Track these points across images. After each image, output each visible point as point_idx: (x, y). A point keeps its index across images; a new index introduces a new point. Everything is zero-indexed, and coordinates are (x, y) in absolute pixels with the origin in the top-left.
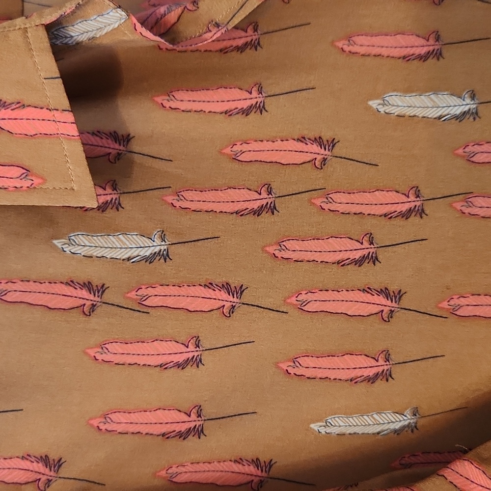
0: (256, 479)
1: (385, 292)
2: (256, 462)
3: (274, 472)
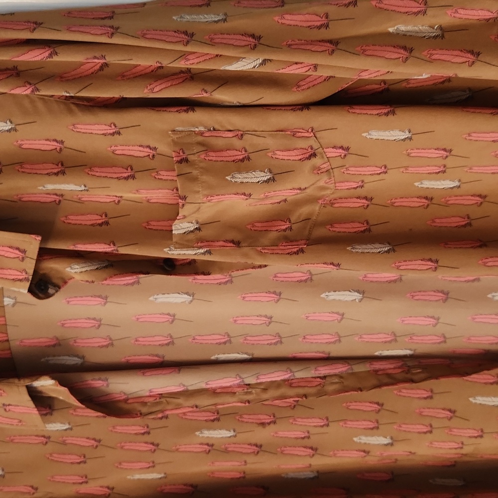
0: (108, 493)
1: (153, 444)
2: (108, 488)
3: (115, 491)
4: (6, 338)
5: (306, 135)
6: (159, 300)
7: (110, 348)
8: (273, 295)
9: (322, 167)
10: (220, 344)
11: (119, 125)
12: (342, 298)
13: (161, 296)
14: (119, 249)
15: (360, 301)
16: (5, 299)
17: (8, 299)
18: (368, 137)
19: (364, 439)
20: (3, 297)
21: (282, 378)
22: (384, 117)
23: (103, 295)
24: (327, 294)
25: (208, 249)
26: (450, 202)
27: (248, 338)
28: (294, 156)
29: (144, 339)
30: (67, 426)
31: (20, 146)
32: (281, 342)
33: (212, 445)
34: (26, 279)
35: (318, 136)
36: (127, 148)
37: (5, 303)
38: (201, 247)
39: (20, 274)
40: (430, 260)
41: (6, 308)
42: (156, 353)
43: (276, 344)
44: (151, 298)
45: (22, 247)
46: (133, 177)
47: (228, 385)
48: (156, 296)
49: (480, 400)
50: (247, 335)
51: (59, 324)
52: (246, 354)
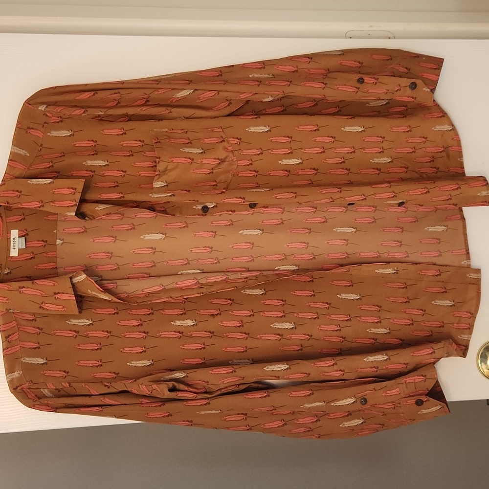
4: (56, 266)
5: (218, 130)
6: (146, 238)
7: (118, 270)
8: (212, 233)
9: (229, 148)
10: (183, 265)
11: (126, 128)
12: (251, 233)
13: (147, 235)
14: (125, 196)
15: (262, 234)
16: (58, 241)
17: (59, 241)
18: (249, 131)
19: (278, 325)
20: (57, 239)
21: (221, 279)
22: (255, 119)
23: (114, 236)
24: (242, 231)
25: (173, 193)
26: (299, 173)
27: (199, 261)
28: (214, 140)
29: (138, 264)
30: (90, 322)
31: (74, 145)
32: (219, 262)
33: (182, 333)
34: (76, 205)
35: (224, 131)
36: (129, 142)
37: (57, 243)
38: (168, 193)
39: (72, 202)
40: (292, 192)
41: (58, 246)
42: (145, 272)
43: (216, 263)
44: (142, 237)
45: (74, 187)
46: (132, 155)
47: (189, 284)
48: (144, 236)
49: (344, 296)
50: (199, 259)
51: (87, 256)
52: (199, 269)
